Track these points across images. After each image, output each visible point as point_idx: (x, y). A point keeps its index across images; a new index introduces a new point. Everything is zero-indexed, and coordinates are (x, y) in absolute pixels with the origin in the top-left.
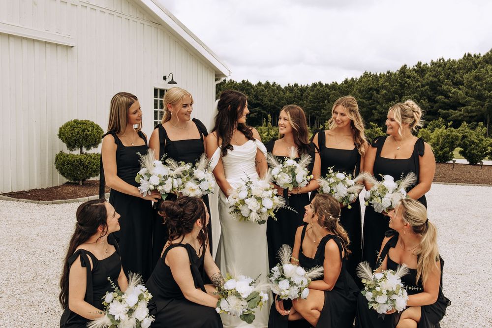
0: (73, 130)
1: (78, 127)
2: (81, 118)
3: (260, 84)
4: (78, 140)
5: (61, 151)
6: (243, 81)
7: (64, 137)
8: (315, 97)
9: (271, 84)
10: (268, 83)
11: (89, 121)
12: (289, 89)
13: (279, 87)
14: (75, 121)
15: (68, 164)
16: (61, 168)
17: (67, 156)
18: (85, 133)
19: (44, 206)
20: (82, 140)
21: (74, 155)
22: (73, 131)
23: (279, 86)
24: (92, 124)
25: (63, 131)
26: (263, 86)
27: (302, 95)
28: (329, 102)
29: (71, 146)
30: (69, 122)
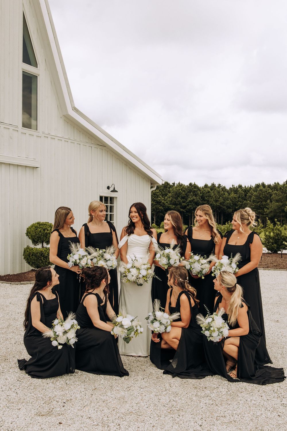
0: (37, 229)
1: (41, 228)
2: (42, 221)
3: (206, 186)
4: (40, 237)
5: (28, 246)
6: (190, 184)
7: (30, 235)
8: (258, 197)
9: (217, 186)
10: (213, 185)
11: (48, 223)
12: (234, 190)
13: (224, 189)
14: (38, 223)
15: (32, 255)
16: (28, 258)
17: (32, 249)
18: (45, 232)
19: (14, 286)
20: (43, 237)
21: (37, 249)
22: (37, 231)
23: (225, 187)
24: (51, 225)
25: (29, 231)
26: (209, 187)
27: (246, 195)
28: (271, 201)
29: (35, 242)
30: (34, 224)
